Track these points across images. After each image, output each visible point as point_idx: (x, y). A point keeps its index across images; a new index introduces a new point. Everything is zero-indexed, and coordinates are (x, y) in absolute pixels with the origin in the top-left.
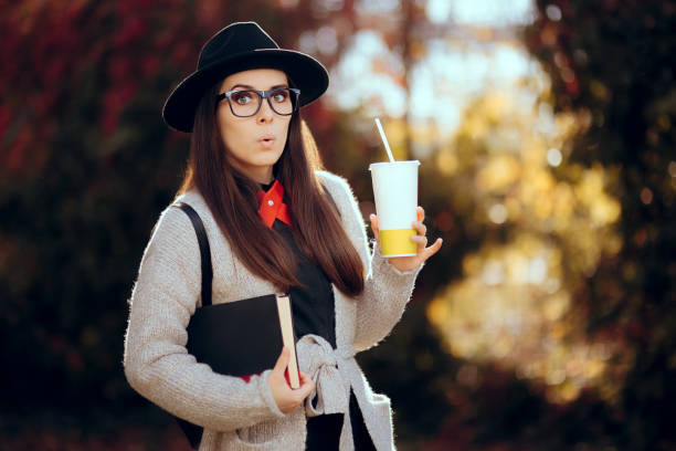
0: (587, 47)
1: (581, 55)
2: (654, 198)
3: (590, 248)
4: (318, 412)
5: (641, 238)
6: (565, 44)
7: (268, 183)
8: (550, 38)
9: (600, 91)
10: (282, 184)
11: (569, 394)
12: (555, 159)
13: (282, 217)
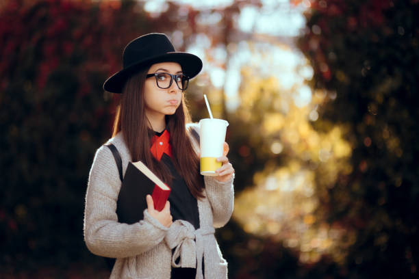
0: (337, 51)
1: (332, 56)
2: (372, 143)
3: (332, 170)
4: (178, 266)
5: (364, 167)
6: (323, 49)
7: (160, 132)
8: (314, 45)
9: (342, 77)
10: (169, 132)
11: (315, 258)
12: (314, 116)
13: (167, 152)
